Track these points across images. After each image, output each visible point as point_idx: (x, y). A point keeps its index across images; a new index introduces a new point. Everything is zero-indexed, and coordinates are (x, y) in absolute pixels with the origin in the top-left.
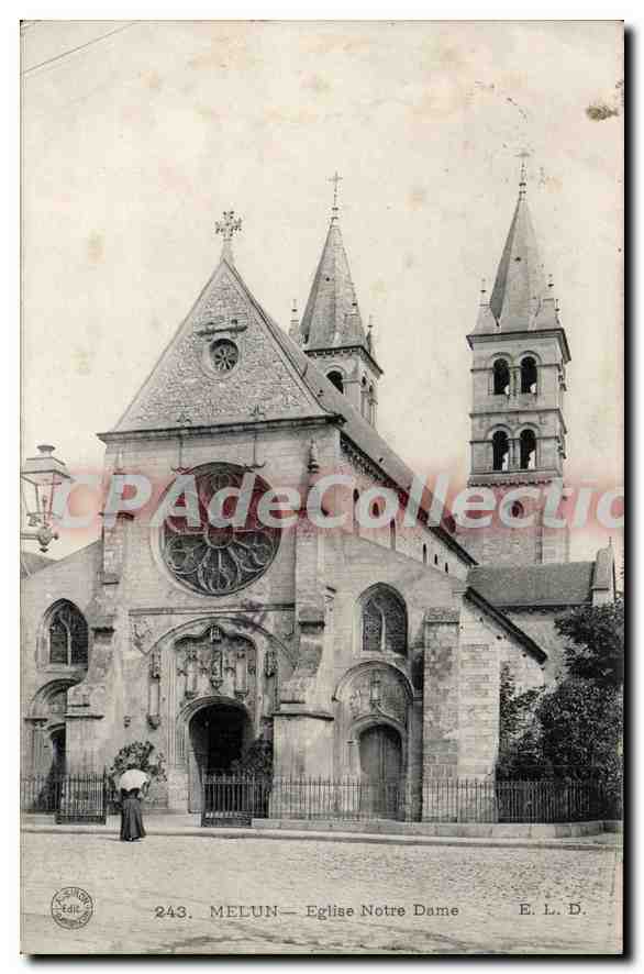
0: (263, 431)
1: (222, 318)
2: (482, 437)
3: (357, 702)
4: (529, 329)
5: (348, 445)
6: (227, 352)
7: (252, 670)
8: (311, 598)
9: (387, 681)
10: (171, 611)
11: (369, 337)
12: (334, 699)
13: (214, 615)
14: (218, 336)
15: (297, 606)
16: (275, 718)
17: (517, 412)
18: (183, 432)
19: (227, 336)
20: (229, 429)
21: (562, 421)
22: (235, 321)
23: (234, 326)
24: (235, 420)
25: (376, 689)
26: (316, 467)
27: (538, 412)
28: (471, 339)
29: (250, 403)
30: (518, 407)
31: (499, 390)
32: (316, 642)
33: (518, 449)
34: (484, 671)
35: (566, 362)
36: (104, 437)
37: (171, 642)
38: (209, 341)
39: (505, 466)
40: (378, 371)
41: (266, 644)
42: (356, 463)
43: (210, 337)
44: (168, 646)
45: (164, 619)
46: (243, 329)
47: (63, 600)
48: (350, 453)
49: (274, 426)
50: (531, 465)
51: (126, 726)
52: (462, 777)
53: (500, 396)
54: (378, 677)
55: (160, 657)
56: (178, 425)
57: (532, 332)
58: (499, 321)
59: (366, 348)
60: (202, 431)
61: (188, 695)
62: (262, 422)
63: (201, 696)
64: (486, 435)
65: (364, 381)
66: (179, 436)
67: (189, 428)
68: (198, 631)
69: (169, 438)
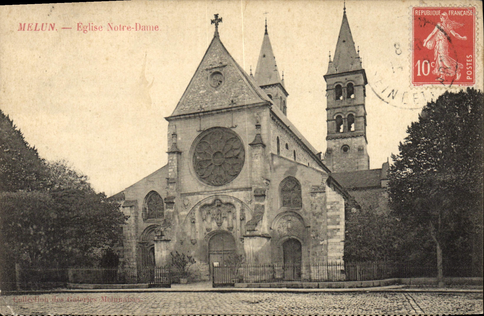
0: (235, 111)
1: (215, 62)
2: (331, 118)
3: (281, 230)
4: (350, 71)
5: (274, 117)
6: (218, 77)
7: (234, 218)
8: (259, 184)
9: (294, 220)
10: (198, 193)
11: (283, 80)
12: (271, 228)
13: (218, 194)
14: (214, 70)
15: (253, 188)
16: (245, 238)
17: (346, 107)
18: (201, 114)
19: (218, 70)
20: (221, 111)
21: (365, 109)
22: (221, 63)
23: (221, 65)
24: (223, 107)
25: (289, 223)
26: (260, 125)
27: (355, 106)
28: (326, 77)
29: (229, 99)
30: (346, 104)
31: (338, 98)
32: (262, 204)
33: (347, 122)
34: (338, 213)
35: (366, 84)
36: (167, 119)
37: (199, 207)
38: (210, 72)
39: (341, 130)
40: (287, 94)
41: (240, 205)
42: (277, 125)
43: (211, 71)
44: (197, 209)
45: (195, 197)
46: (224, 66)
47: (153, 191)
48: (274, 120)
49: (241, 109)
50: (353, 129)
51: (182, 244)
52: (330, 261)
53: (338, 100)
54: (290, 218)
55: (194, 213)
56: (199, 111)
57: (351, 72)
58: (337, 68)
59: (282, 84)
60: (209, 113)
61: (208, 230)
62: (235, 107)
63: (213, 230)
64: (333, 118)
65: (281, 98)
66: (200, 116)
67: (203, 112)
68: (210, 201)
69: (195, 117)
